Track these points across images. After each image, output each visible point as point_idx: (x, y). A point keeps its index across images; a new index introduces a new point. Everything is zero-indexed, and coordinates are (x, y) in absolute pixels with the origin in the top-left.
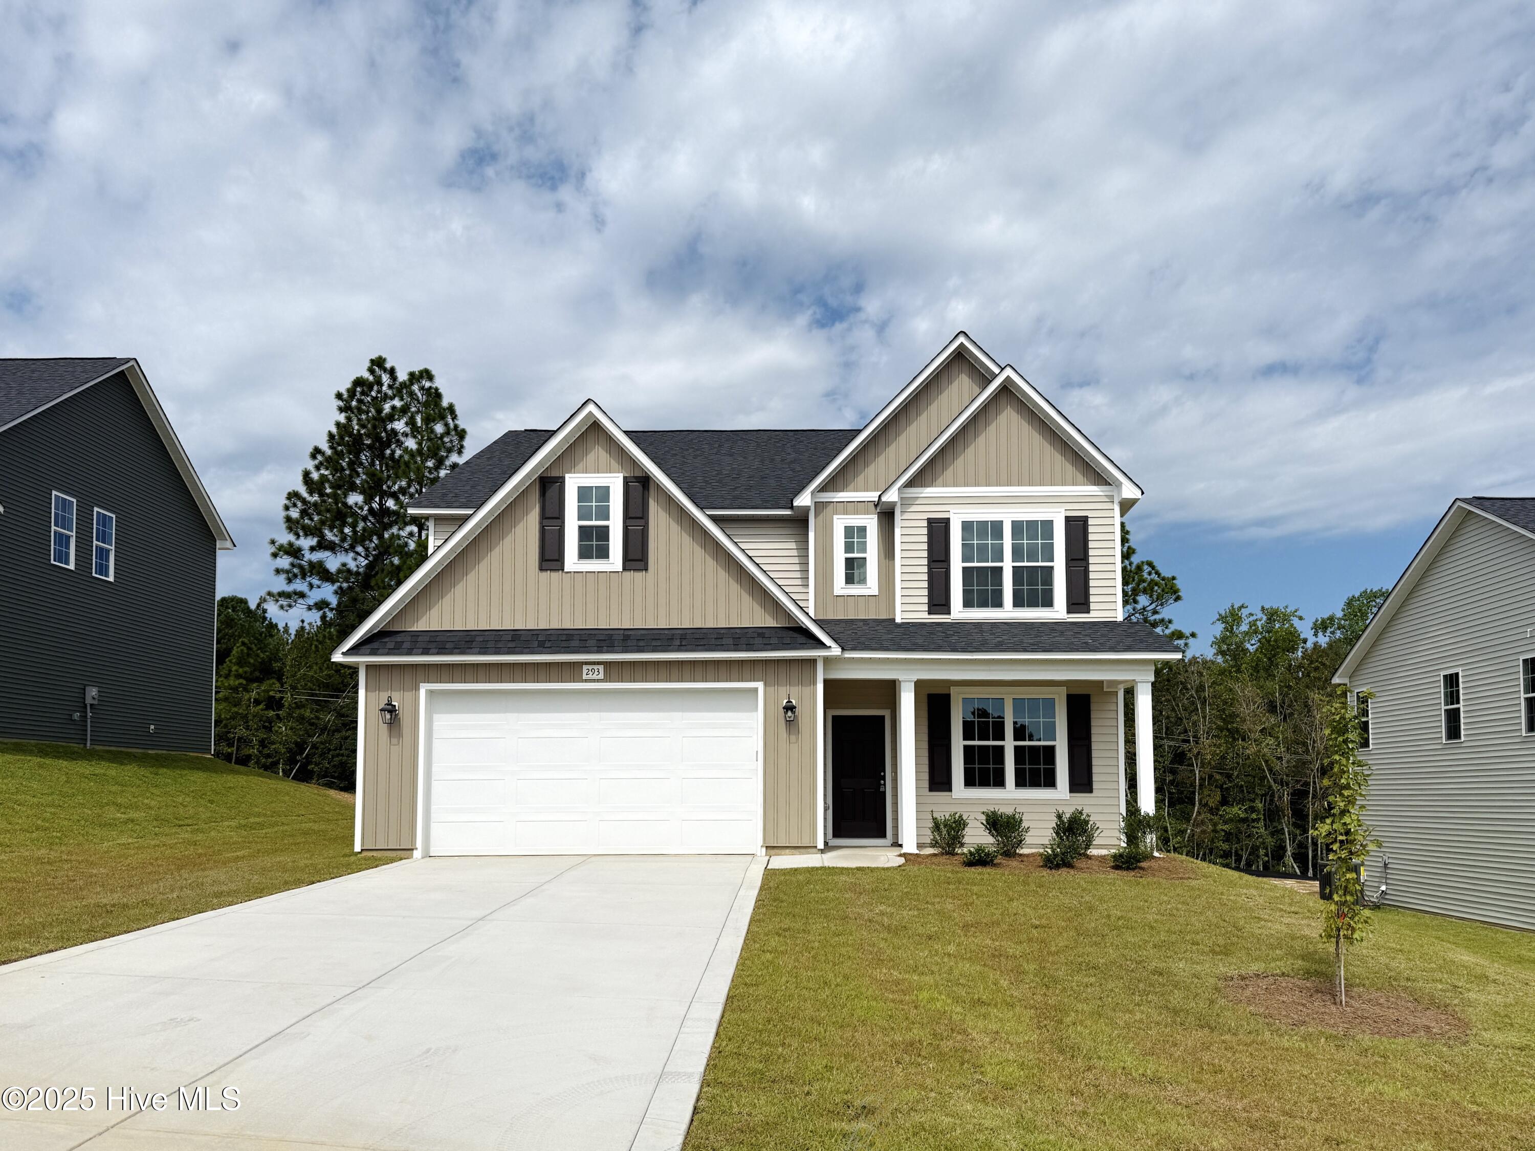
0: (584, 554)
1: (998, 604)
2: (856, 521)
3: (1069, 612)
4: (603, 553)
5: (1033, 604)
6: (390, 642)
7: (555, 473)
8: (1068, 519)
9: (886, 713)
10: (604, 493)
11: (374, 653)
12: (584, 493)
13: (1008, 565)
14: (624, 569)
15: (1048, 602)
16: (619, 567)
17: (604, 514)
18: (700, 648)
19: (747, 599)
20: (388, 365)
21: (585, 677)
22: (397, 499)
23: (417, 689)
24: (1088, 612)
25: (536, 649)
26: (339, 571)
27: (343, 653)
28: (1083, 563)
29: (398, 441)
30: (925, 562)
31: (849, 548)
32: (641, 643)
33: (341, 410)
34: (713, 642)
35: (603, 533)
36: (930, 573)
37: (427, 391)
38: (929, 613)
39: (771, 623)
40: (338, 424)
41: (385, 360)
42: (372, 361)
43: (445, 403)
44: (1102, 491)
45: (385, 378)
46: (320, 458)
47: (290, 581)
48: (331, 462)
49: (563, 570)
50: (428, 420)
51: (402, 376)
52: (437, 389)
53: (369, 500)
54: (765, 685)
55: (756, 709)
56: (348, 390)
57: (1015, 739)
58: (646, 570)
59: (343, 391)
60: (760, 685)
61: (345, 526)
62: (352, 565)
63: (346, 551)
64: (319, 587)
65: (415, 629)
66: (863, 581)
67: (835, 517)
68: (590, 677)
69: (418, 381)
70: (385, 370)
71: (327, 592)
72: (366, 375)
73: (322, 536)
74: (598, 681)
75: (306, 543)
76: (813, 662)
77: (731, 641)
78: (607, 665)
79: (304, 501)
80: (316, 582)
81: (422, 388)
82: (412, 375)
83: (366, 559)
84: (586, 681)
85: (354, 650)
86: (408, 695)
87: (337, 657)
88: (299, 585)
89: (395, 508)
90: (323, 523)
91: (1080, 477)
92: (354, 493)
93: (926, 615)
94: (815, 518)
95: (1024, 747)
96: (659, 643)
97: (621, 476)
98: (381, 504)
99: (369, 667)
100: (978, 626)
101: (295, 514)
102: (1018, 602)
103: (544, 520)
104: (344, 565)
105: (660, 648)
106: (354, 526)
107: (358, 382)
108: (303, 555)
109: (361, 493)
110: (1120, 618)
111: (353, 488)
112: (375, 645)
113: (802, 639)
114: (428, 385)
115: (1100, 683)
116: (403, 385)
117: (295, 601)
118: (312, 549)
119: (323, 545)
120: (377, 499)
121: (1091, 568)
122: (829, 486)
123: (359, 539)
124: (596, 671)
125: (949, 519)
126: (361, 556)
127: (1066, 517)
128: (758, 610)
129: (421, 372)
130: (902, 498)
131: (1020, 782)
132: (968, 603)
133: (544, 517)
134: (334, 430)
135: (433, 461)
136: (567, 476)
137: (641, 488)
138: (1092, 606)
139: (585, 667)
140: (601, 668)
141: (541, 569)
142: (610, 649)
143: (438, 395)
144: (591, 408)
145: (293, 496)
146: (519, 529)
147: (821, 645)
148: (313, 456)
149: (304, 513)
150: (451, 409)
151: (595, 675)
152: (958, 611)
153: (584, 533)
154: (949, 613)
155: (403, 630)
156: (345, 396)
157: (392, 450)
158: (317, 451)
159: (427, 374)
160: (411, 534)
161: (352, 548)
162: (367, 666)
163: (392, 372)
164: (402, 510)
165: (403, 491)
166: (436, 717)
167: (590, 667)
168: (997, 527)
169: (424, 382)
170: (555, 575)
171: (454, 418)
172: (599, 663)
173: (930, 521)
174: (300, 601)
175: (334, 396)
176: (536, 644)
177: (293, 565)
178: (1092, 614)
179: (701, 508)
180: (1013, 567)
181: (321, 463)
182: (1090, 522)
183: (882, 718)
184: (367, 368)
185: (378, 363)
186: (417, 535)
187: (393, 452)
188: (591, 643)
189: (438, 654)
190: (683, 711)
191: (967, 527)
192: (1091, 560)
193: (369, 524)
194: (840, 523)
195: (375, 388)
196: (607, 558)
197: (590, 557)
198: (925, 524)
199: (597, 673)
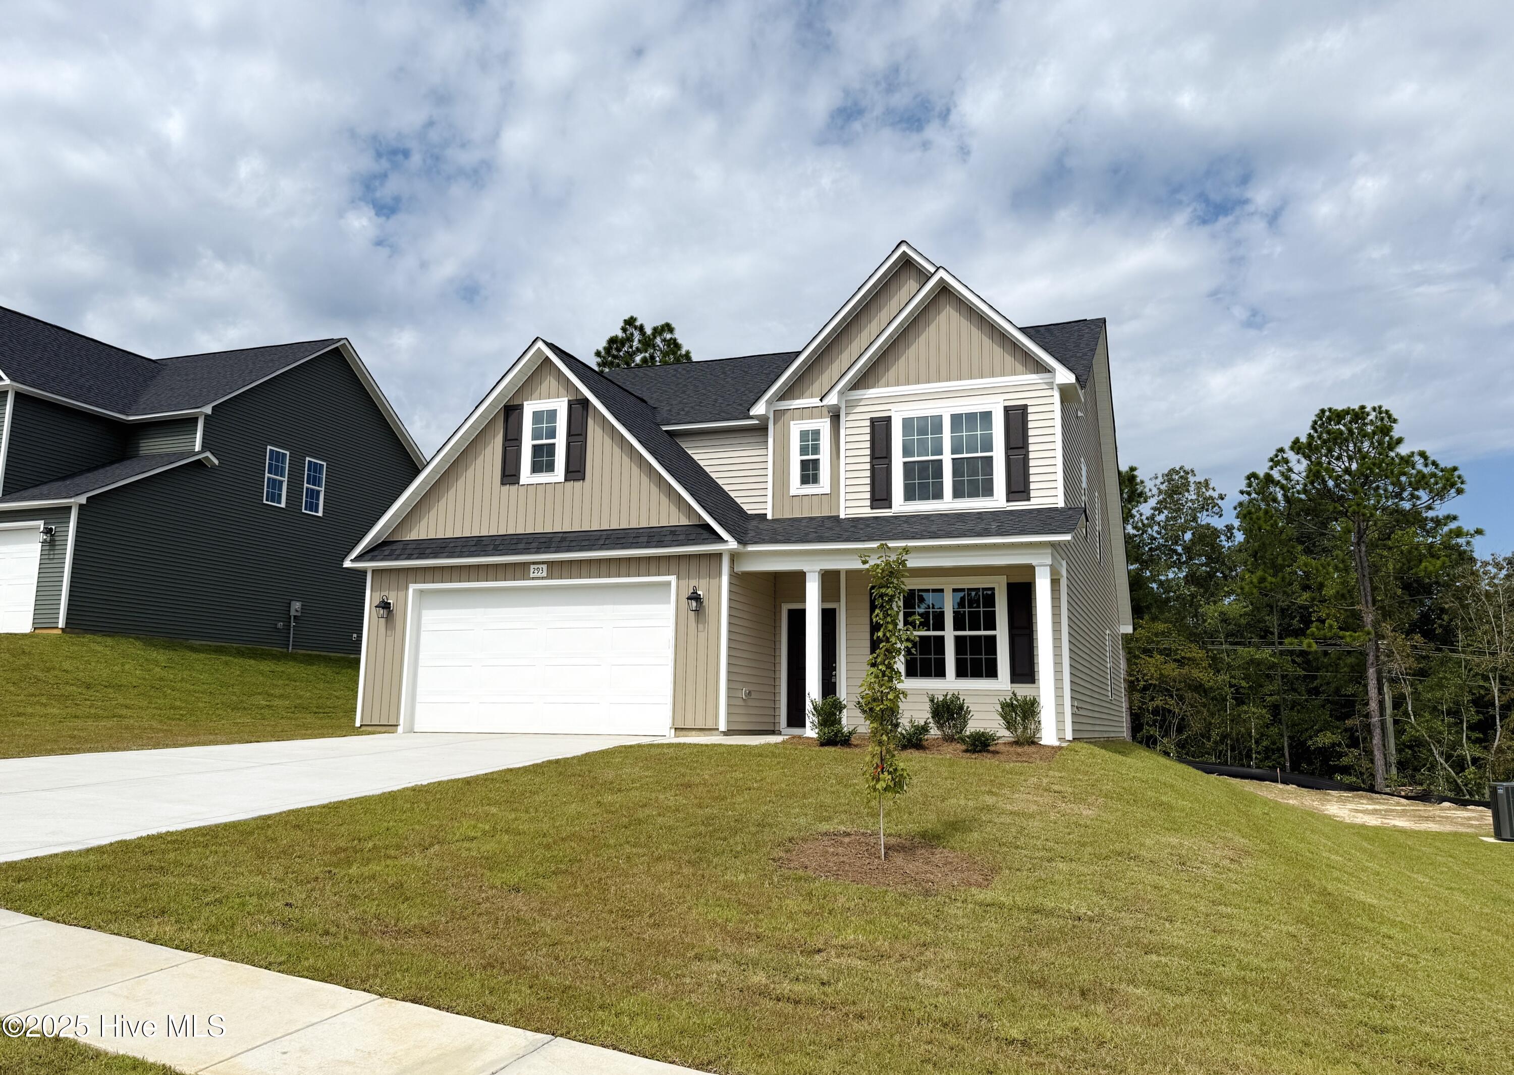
0: (536, 468)
1: (938, 495)
2: (810, 425)
3: (1008, 501)
4: (550, 467)
5: (974, 494)
6: (387, 550)
7: (516, 402)
8: (1007, 409)
9: (836, 606)
10: (553, 415)
11: (376, 559)
12: (537, 417)
13: (947, 459)
14: (566, 480)
15: (988, 490)
16: (561, 478)
17: (553, 432)
19: (665, 501)
21: (532, 575)
23: (407, 588)
24: (1029, 500)
25: (490, 552)
27: (351, 560)
28: (1022, 451)
30: (868, 459)
31: (804, 450)
32: (574, 544)
34: (631, 540)
35: (551, 448)
36: (873, 470)
38: (872, 508)
39: (684, 521)
41: (636, 319)
44: (1041, 379)
49: (519, 483)
52: (675, 340)
54: (678, 578)
55: (669, 602)
56: (606, 346)
57: (955, 629)
58: (584, 479)
59: (602, 348)
60: (672, 579)
65: (408, 539)
66: (817, 480)
67: (792, 423)
68: (536, 575)
69: (661, 334)
74: (543, 578)
76: (719, 555)
78: (550, 564)
81: (664, 340)
82: (656, 330)
84: (533, 579)
85: (359, 558)
86: (401, 594)
87: (347, 564)
91: (1019, 367)
93: (868, 510)
94: (774, 424)
95: (965, 637)
96: (586, 543)
97: (566, 400)
99: (375, 571)
102: (958, 493)
103: (506, 442)
105: (586, 547)
110: (1061, 504)
112: (376, 553)
113: (706, 535)
121: (1031, 455)
122: (788, 393)
124: (541, 569)
125: (890, 417)
127: (1005, 407)
128: (674, 509)
129: (662, 327)
130: (846, 401)
131: (961, 673)
132: (909, 496)
133: (506, 439)
136: (527, 403)
137: (581, 410)
138: (1032, 494)
139: (532, 567)
140: (545, 567)
141: (503, 483)
142: (548, 550)
144: (539, 344)
146: (489, 450)
147: (720, 539)
151: (539, 574)
152: (899, 505)
153: (537, 450)
154: (890, 507)
155: (400, 539)
159: (668, 327)
162: (373, 571)
166: (419, 612)
167: (536, 566)
168: (937, 422)
170: (514, 488)
172: (543, 563)
173: (873, 421)
178: (1033, 501)
180: (953, 459)
182: (1030, 410)
183: (833, 611)
184: (620, 327)
185: (630, 322)
189: (417, 558)
190: (614, 604)
191: (907, 423)
192: (1031, 448)
194: (796, 428)
195: (627, 344)
196: (553, 470)
197: (541, 471)
198: (868, 423)
199: (541, 571)
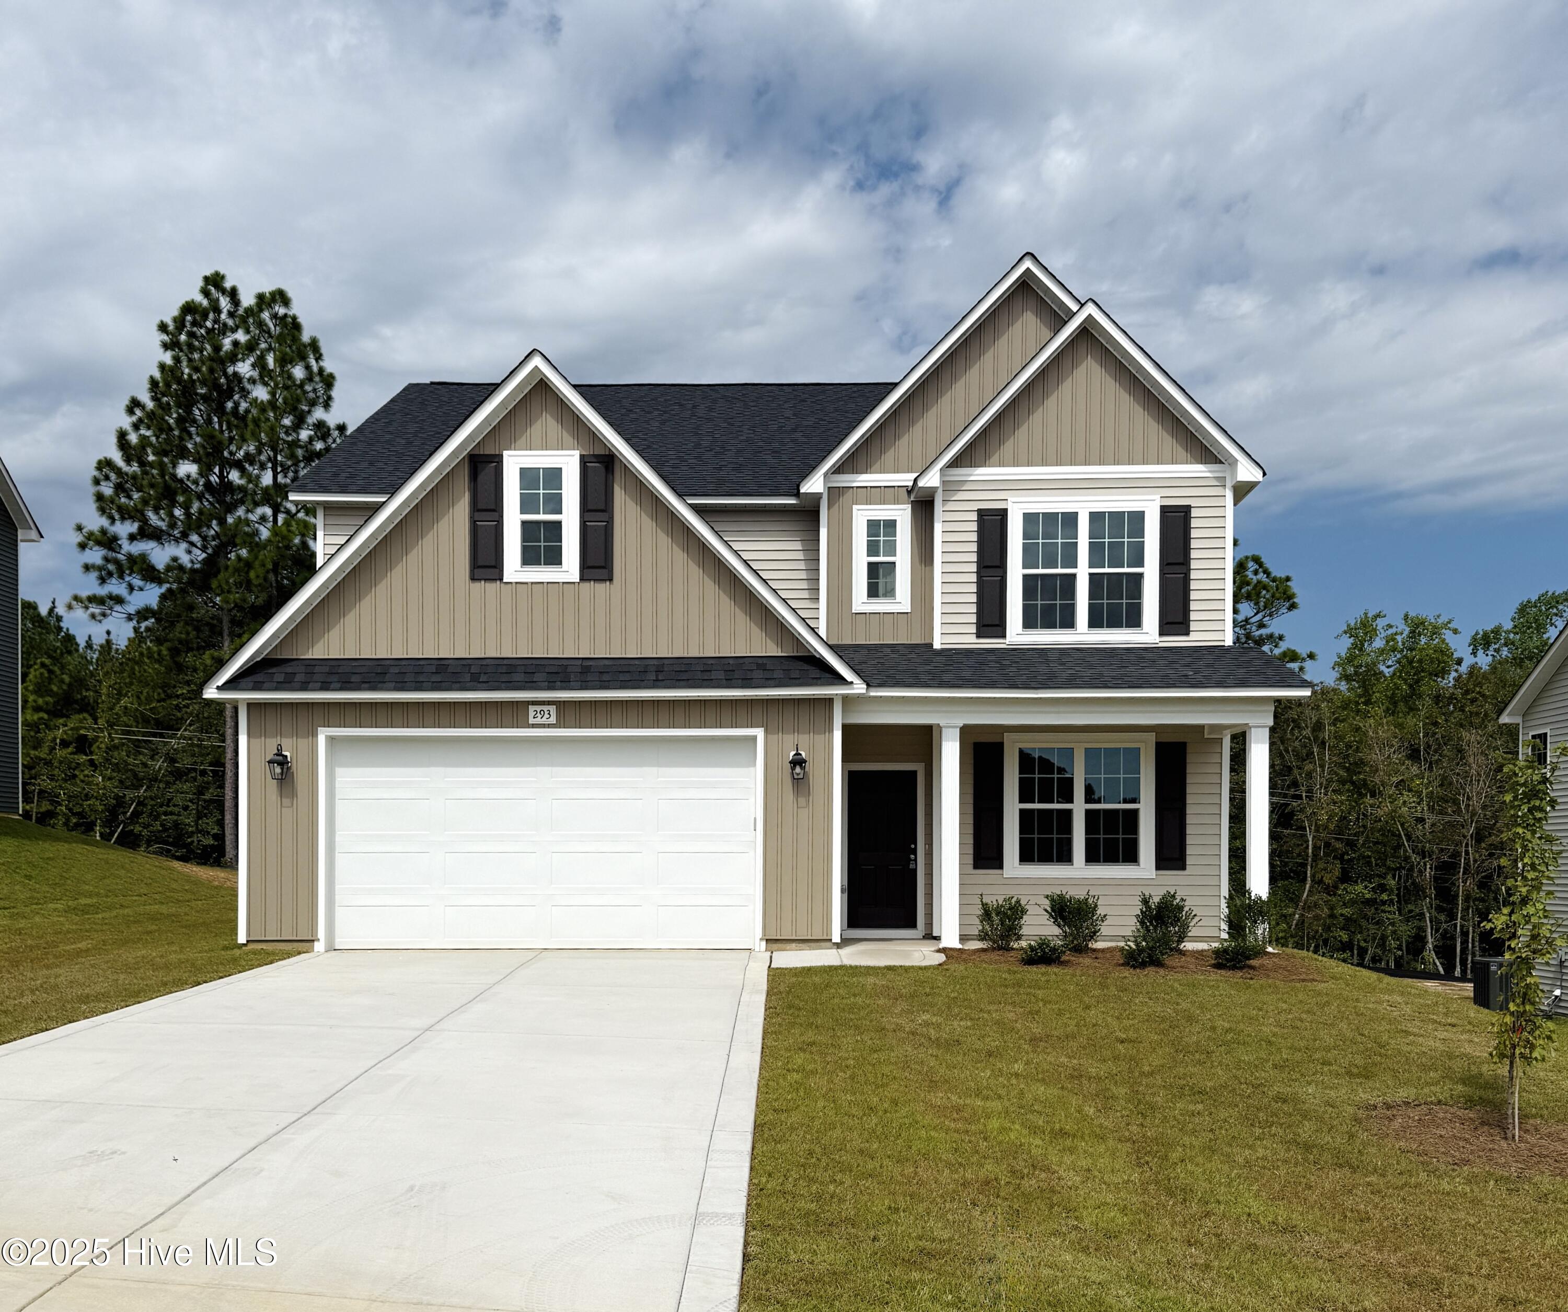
0: (530, 557)
1: (1069, 622)
2: (882, 512)
3: (1162, 634)
4: (554, 558)
5: (1114, 623)
6: (278, 674)
7: (489, 451)
8: (1164, 510)
9: (918, 767)
10: (554, 476)
11: (257, 687)
12: (528, 476)
13: (1083, 572)
14: (583, 579)
15: (1134, 620)
16: (575, 576)
17: (555, 504)
18: (682, 683)
19: (742, 619)
20: (228, 285)
21: (531, 721)
22: (243, 471)
23: (315, 735)
24: (1187, 633)
25: (468, 684)
26: (169, 568)
27: (218, 688)
28: (1184, 570)
29: (243, 389)
30: (974, 567)
31: (873, 549)
32: (606, 677)
33: (166, 346)
34: (699, 675)
35: (554, 531)
36: (980, 583)
37: (281, 320)
38: (978, 637)
39: (773, 650)
40: (162, 367)
41: (223, 277)
42: (206, 279)
43: (306, 337)
44: (1210, 471)
45: (224, 303)
46: (139, 413)
47: (103, 581)
48: (152, 419)
49: (501, 579)
50: (283, 361)
51: (247, 300)
52: (294, 318)
53: (205, 471)
54: (766, 732)
55: (754, 764)
56: (175, 320)
57: (1087, 801)
58: (611, 580)
59: (169, 321)
60: (759, 733)
61: (174, 506)
62: (185, 559)
63: (177, 540)
64: (141, 589)
65: (309, 656)
66: (890, 592)
67: (855, 507)
68: (538, 720)
69: (270, 306)
70: (224, 291)
71: (151, 596)
72: (199, 298)
73: (145, 521)
74: (549, 726)
75: (124, 529)
76: (828, 702)
77: (721, 675)
78: (561, 705)
79: (119, 471)
80: (137, 582)
81: (275, 316)
82: (261, 297)
83: (203, 551)
84: (534, 726)
85: (231, 684)
86: (303, 743)
87: (210, 693)
88: (116, 587)
89: (242, 482)
90: (145, 502)
91: (1181, 452)
92: (186, 462)
93: (973, 639)
94: (829, 509)
95: (1098, 811)
96: (627, 677)
97: (576, 454)
98: (221, 476)
100: (1042, 653)
101: (107, 490)
102: (1095, 622)
103: (476, 514)
104: (175, 559)
105: (630, 683)
106: (187, 507)
107: (189, 308)
108: (120, 546)
109: (194, 461)
110: (1229, 641)
111: (183, 454)
112: (259, 677)
113: (815, 672)
114: (282, 311)
115: (1200, 728)
116: (249, 311)
117: (111, 609)
118: (132, 538)
119: (146, 533)
120: (217, 470)
121: (1193, 575)
122: (848, 465)
123: (194, 524)
124: (546, 713)
125: (1006, 510)
126: (197, 547)
127: (1162, 508)
128: (757, 634)
129: (273, 294)
130: (944, 483)
131: (1092, 856)
132: (1029, 623)
133: (475, 508)
134: (157, 375)
135: (291, 417)
136: (505, 453)
137: (603, 470)
138: (1193, 627)
139: (532, 709)
140: (553, 709)
141: (473, 578)
142: (564, 685)
143: (295, 326)
144: (537, 361)
145: (105, 464)
146: (443, 525)
147: (839, 679)
148: (130, 411)
149: (119, 488)
150: (314, 345)
151: (544, 719)
152: (1016, 633)
153: (530, 529)
154: (1004, 636)
155: (295, 657)
156: (171, 327)
157: (235, 403)
158: (134, 404)
159: (281, 297)
160: (263, 519)
161: (185, 536)
163: (233, 294)
164: (251, 486)
165: (249, 458)
166: (339, 771)
167: (538, 708)
168: (1070, 522)
169: (277, 308)
170: (492, 587)
171: (319, 358)
172: (549, 703)
173: (981, 513)
174: (118, 608)
175: (156, 328)
176: (467, 677)
177: (106, 559)
178: (1193, 636)
179: (680, 495)
180: (1090, 574)
181: (140, 420)
182: (1193, 513)
183: (914, 774)
184: (199, 288)
185: (214, 281)
186: (271, 519)
187: (237, 405)
188: (538, 677)
189: (341, 689)
190: (659, 765)
191: (1030, 519)
192: (1193, 564)
193: (206, 504)
194: (861, 515)
195: (211, 316)
196: (559, 563)
197: (537, 562)
198: (974, 516)
199: (547, 716)
